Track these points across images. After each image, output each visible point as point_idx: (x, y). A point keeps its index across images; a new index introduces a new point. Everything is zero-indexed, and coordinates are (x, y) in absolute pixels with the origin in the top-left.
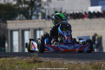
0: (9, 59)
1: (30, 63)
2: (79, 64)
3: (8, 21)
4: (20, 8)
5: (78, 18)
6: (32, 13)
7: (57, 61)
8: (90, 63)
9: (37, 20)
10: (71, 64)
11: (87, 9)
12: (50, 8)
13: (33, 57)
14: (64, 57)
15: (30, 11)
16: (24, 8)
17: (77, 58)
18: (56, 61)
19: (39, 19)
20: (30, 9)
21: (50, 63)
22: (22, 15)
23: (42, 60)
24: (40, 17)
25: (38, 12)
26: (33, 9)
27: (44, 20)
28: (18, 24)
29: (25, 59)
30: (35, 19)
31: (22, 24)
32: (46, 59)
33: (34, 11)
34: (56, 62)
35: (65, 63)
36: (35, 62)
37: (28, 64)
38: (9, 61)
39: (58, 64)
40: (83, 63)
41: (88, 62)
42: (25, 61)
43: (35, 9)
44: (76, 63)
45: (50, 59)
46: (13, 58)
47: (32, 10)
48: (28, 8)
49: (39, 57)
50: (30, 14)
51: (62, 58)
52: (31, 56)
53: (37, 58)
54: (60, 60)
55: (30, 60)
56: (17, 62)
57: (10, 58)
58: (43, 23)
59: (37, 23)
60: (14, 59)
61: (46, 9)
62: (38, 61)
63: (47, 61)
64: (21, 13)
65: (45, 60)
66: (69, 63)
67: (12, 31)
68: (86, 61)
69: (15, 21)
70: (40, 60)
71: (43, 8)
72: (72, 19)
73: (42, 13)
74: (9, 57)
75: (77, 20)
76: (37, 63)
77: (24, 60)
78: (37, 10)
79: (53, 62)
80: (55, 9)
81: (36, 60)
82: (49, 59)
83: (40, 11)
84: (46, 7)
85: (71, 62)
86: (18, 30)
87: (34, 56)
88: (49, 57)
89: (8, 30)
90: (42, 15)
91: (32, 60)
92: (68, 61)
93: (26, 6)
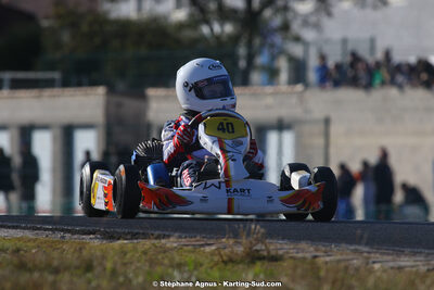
0: (146, 244)
1: (231, 261)
2: (432, 270)
3: (151, 92)
4: (203, 38)
6: (250, 58)
7: (344, 257)
9: (269, 89)
10: (400, 269)
12: (327, 41)
13: (244, 240)
14: (371, 242)
15: (242, 51)
16: (218, 38)
17: (429, 248)
18: (339, 257)
19: (278, 84)
20: (244, 40)
23: (281, 252)
24: (284, 76)
25: (273, 58)
26: (257, 41)
27: (299, 87)
29: (214, 248)
30: (264, 84)
33: (260, 52)
34: (339, 261)
35: (377, 266)
36: (252, 258)
37: (222, 265)
38: (145, 253)
39: (346, 268)
42: (212, 254)
43: (262, 45)
44: (423, 269)
45: (317, 250)
46: (163, 241)
47: (250, 45)
48: (234, 40)
49: (272, 238)
50: (242, 64)
51: (367, 244)
52: (236, 235)
54: (355, 251)
55: (232, 252)
56: (177, 259)
58: (294, 100)
59: (269, 100)
60: (168, 245)
61: (306, 44)
62: (265, 253)
63: (300, 255)
65: (293, 253)
66: (392, 264)
70: (273, 253)
71: (297, 39)
73: (291, 59)
74: (145, 236)
76: (259, 263)
77: (208, 249)
78: (272, 46)
79: (328, 259)
80: (344, 41)
81: (257, 251)
82: (312, 249)
83: (282, 52)
84: (309, 35)
85: (403, 264)
87: (248, 235)
89: (149, 126)
90: (289, 70)
91: (240, 250)
92: (390, 258)
93: (229, 28)
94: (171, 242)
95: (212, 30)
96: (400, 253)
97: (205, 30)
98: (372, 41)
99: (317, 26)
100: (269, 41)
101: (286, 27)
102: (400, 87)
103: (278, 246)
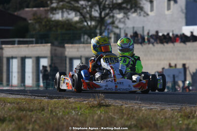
0: (63, 101)
1: (93, 107)
2: (163, 109)
3: (66, 45)
4: (84, 26)
5: (167, 43)
6: (101, 34)
7: (132, 105)
8: (179, 108)
10: (151, 109)
11: (181, 29)
12: (128, 28)
13: (97, 99)
14: (141, 100)
15: (98, 31)
16: (90, 26)
17: (161, 102)
18: (130, 105)
20: (99, 28)
21: (121, 107)
22: (86, 37)
23: (110, 103)
24: (113, 40)
25: (109, 33)
26: (103, 28)
28: (81, 49)
29: (87, 102)
31: (87, 49)
32: (117, 101)
33: (104, 32)
34: (130, 107)
35: (143, 108)
36: (100, 105)
37: (90, 108)
38: (63, 104)
39: (133, 109)
40: (169, 109)
41: (177, 107)
42: (86, 104)
43: (105, 29)
44: (159, 109)
45: (123, 103)
46: (69, 100)
47: (101, 29)
48: (96, 27)
49: (107, 98)
51: (140, 100)
52: (94, 97)
53: (104, 100)
54: (136, 103)
55: (93, 103)
56: (74, 106)
57: (66, 100)
61: (120, 29)
62: (105, 104)
63: (117, 104)
64: (85, 33)
65: (114, 104)
66: (148, 108)
67: (71, 60)
68: (174, 106)
69: (76, 45)
70: (107, 104)
71: (117, 27)
72: (157, 43)
73: (115, 34)
74: (63, 98)
75: (165, 44)
76: (102, 107)
77: (85, 102)
78: (108, 29)
79: (126, 106)
80: (133, 28)
81: (102, 103)
82: (121, 102)
83: (112, 31)
84: (121, 26)
85: (152, 107)
86: (80, 58)
87: (99, 97)
88: (121, 99)
89: (66, 57)
90: (114, 38)
91: (96, 103)
92: (148, 105)
93: (93, 23)
94: (72, 100)
95: (87, 24)
96: (151, 104)
97: (85, 24)
98: (143, 27)
99: (124, 22)
100: (108, 27)
101: (113, 23)
102: (153, 44)
103: (109, 101)
